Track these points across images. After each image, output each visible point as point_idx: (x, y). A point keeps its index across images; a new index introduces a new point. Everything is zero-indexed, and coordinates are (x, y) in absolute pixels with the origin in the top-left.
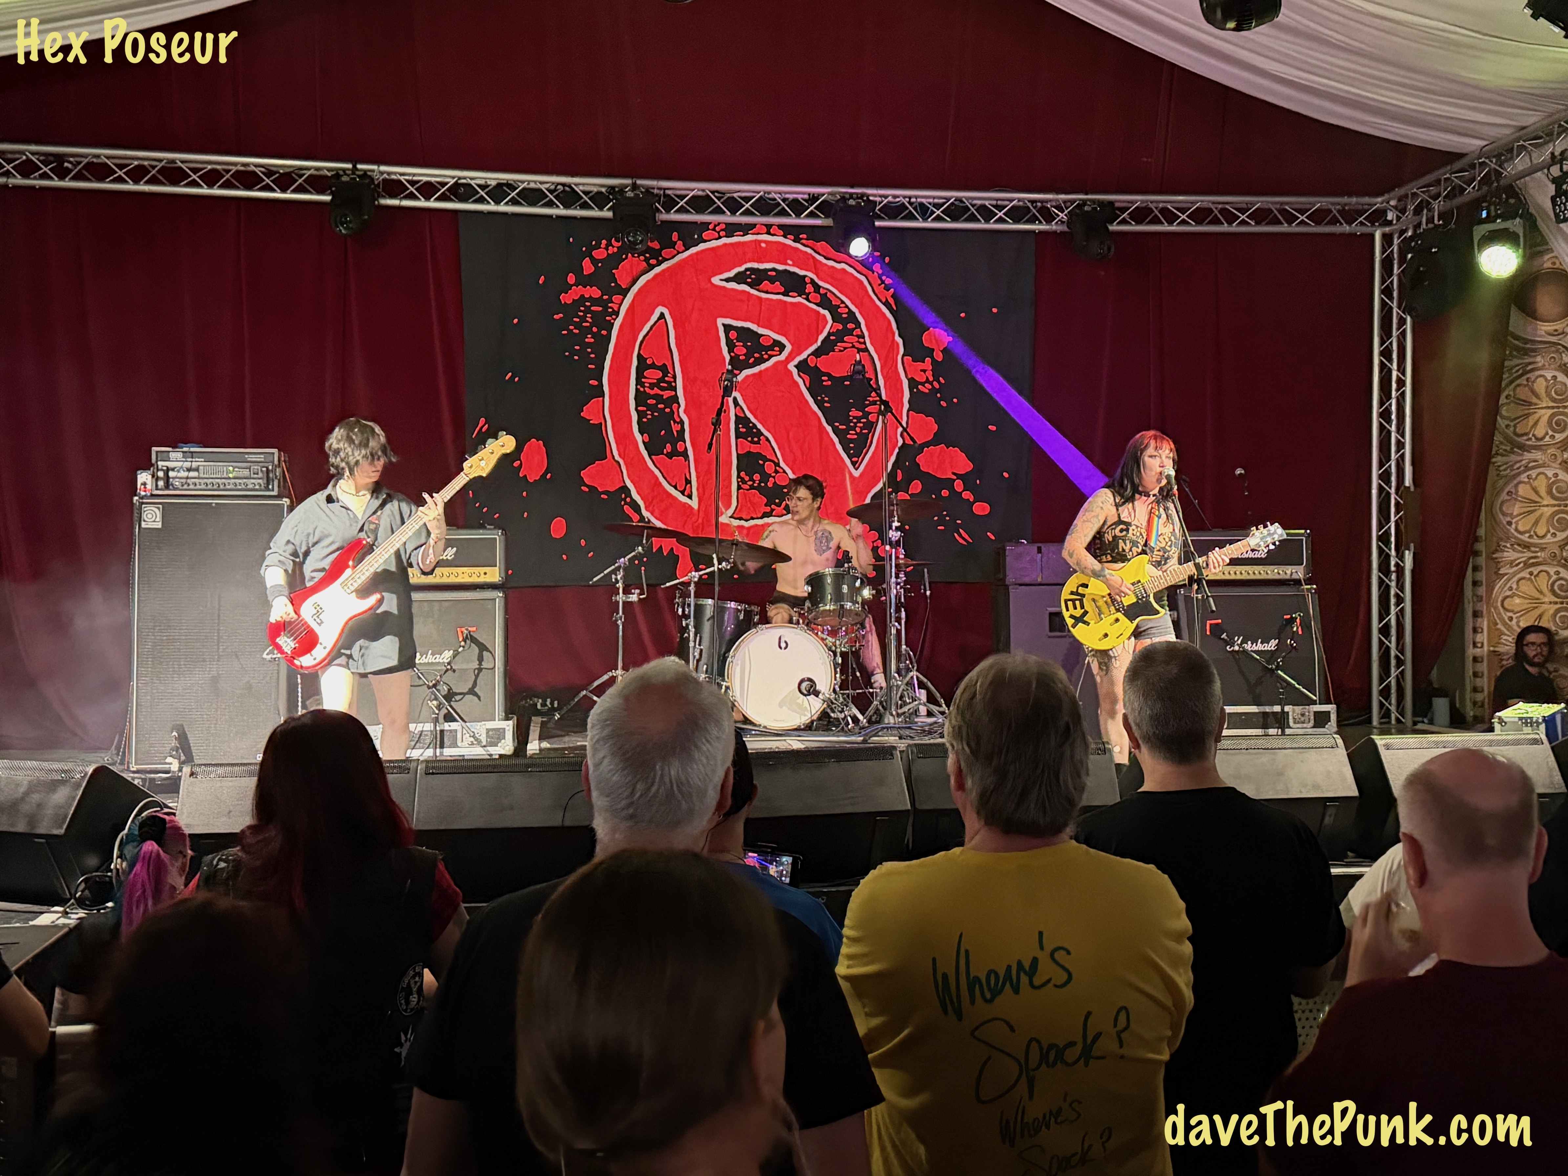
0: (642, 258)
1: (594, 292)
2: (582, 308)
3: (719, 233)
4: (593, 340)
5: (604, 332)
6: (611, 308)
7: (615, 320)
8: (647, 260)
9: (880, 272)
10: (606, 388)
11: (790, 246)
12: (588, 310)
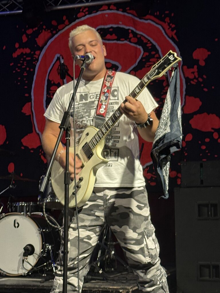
0: (49, 31)
1: (27, 51)
2: (22, 59)
3: (85, 13)
4: (26, 74)
5: (32, 70)
6: (35, 57)
7: (37, 63)
8: (51, 32)
9: (169, 22)
10: (33, 97)
11: (120, 15)
12: (25, 60)
